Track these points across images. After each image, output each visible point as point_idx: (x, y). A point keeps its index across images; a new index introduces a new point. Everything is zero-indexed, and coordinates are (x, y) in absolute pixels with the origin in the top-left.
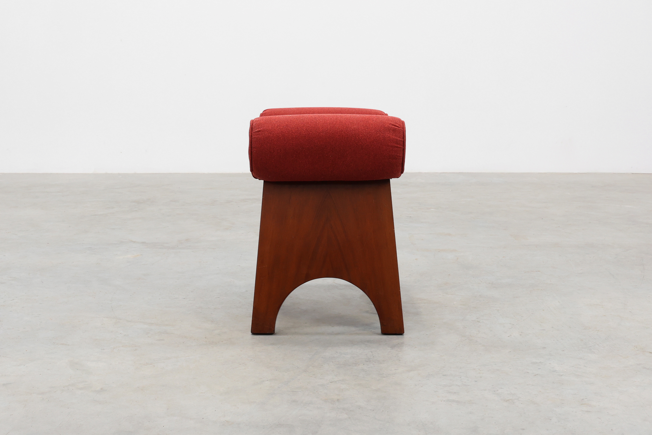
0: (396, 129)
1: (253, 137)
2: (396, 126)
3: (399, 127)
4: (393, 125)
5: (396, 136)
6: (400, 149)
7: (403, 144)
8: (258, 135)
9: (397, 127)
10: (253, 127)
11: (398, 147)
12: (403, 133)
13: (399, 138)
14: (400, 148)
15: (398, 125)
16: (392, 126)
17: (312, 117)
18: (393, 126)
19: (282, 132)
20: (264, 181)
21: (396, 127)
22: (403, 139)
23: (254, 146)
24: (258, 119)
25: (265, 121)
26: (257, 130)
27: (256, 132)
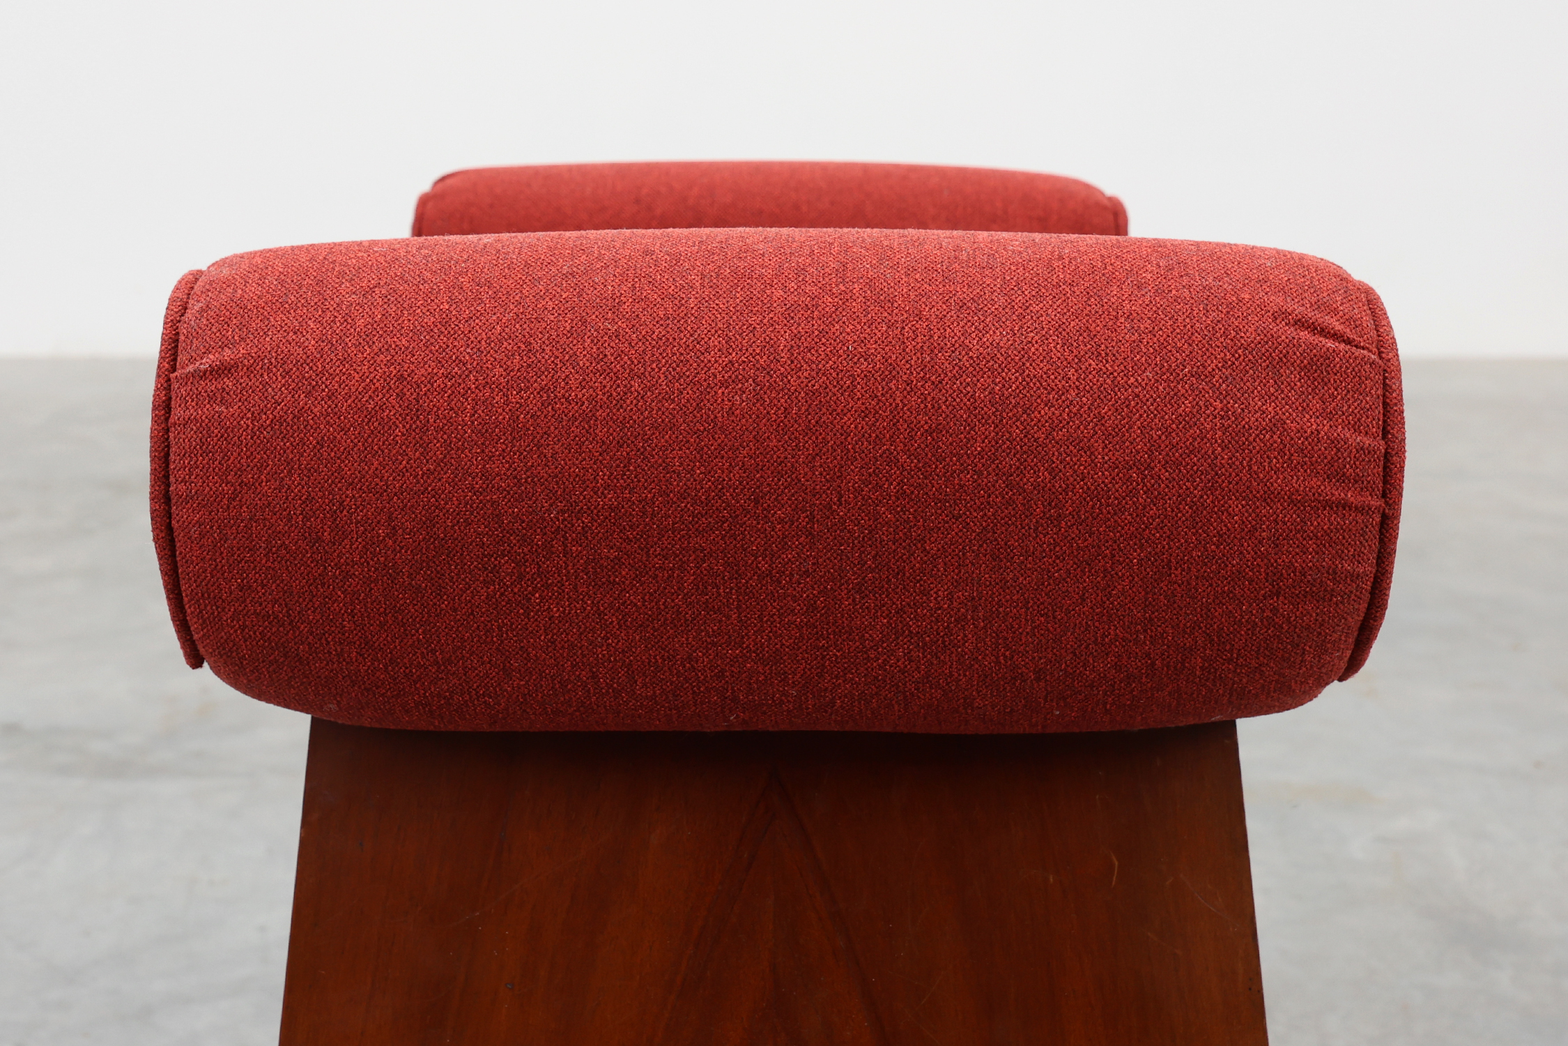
0: (1328, 356)
1: (177, 413)
2: (1324, 332)
3: (1348, 342)
4: (1301, 323)
5: (1330, 416)
6: (1360, 518)
7: (1385, 482)
8: (212, 398)
9: (1336, 336)
10: (183, 330)
11: (1346, 505)
12: (1385, 385)
13: (1357, 430)
14: (1360, 510)
15: (1338, 327)
16: (1291, 331)
17: (647, 252)
18: (1304, 334)
19: (401, 378)
20: (313, 718)
21: (1330, 344)
22: (1384, 438)
23: (182, 487)
24: (230, 266)
25: (282, 283)
26: (205, 363)
27: (203, 375)
